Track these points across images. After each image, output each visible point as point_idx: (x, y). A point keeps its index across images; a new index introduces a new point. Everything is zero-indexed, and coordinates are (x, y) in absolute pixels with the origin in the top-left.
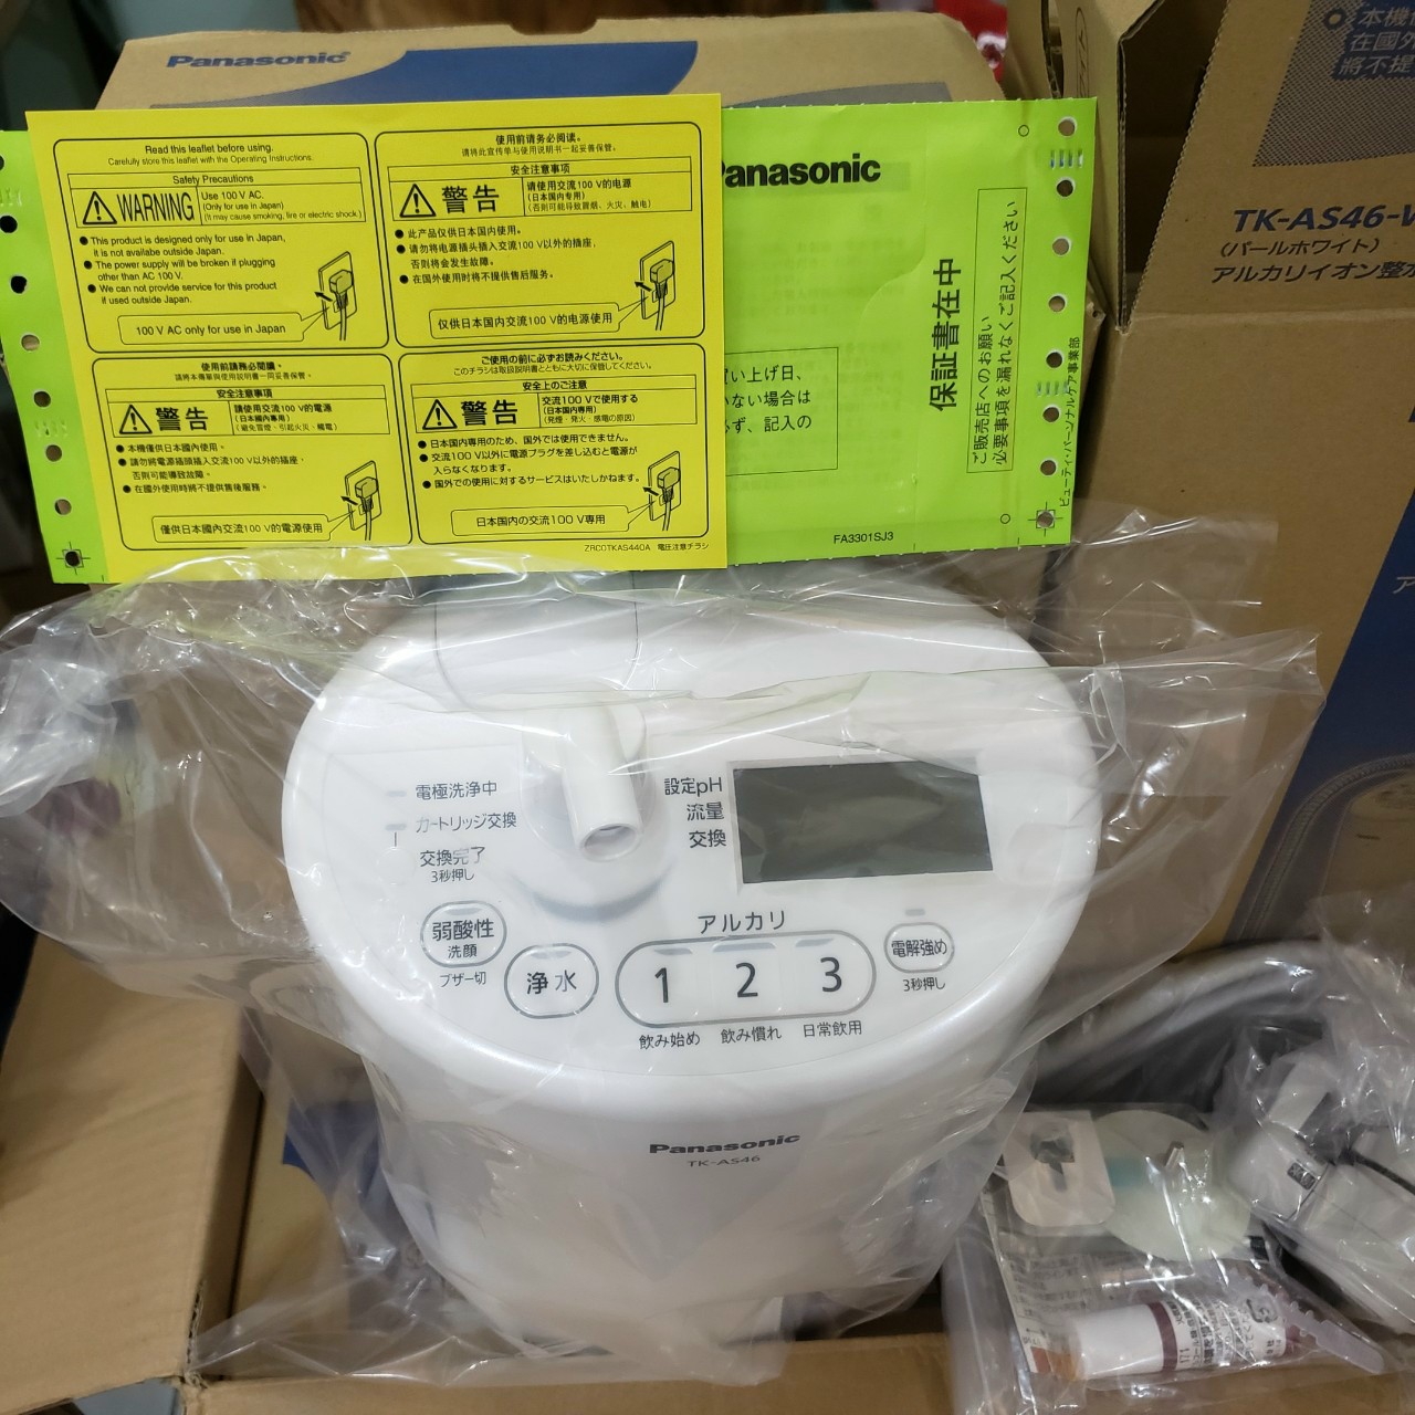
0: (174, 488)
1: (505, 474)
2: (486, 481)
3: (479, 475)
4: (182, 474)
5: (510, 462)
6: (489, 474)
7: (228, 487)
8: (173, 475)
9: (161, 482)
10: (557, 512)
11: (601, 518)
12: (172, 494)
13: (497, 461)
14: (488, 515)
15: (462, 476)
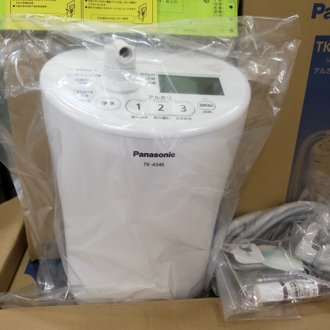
0: (26, 6)
1: (105, 7)
2: (100, 8)
3: (99, 6)
4: (28, 3)
5: (106, 4)
6: (101, 6)
7: (39, 6)
8: (26, 3)
9: (23, 5)
10: (116, 17)
11: (127, 19)
12: (25, 8)
13: (103, 3)
14: (100, 16)
15: (95, 6)
